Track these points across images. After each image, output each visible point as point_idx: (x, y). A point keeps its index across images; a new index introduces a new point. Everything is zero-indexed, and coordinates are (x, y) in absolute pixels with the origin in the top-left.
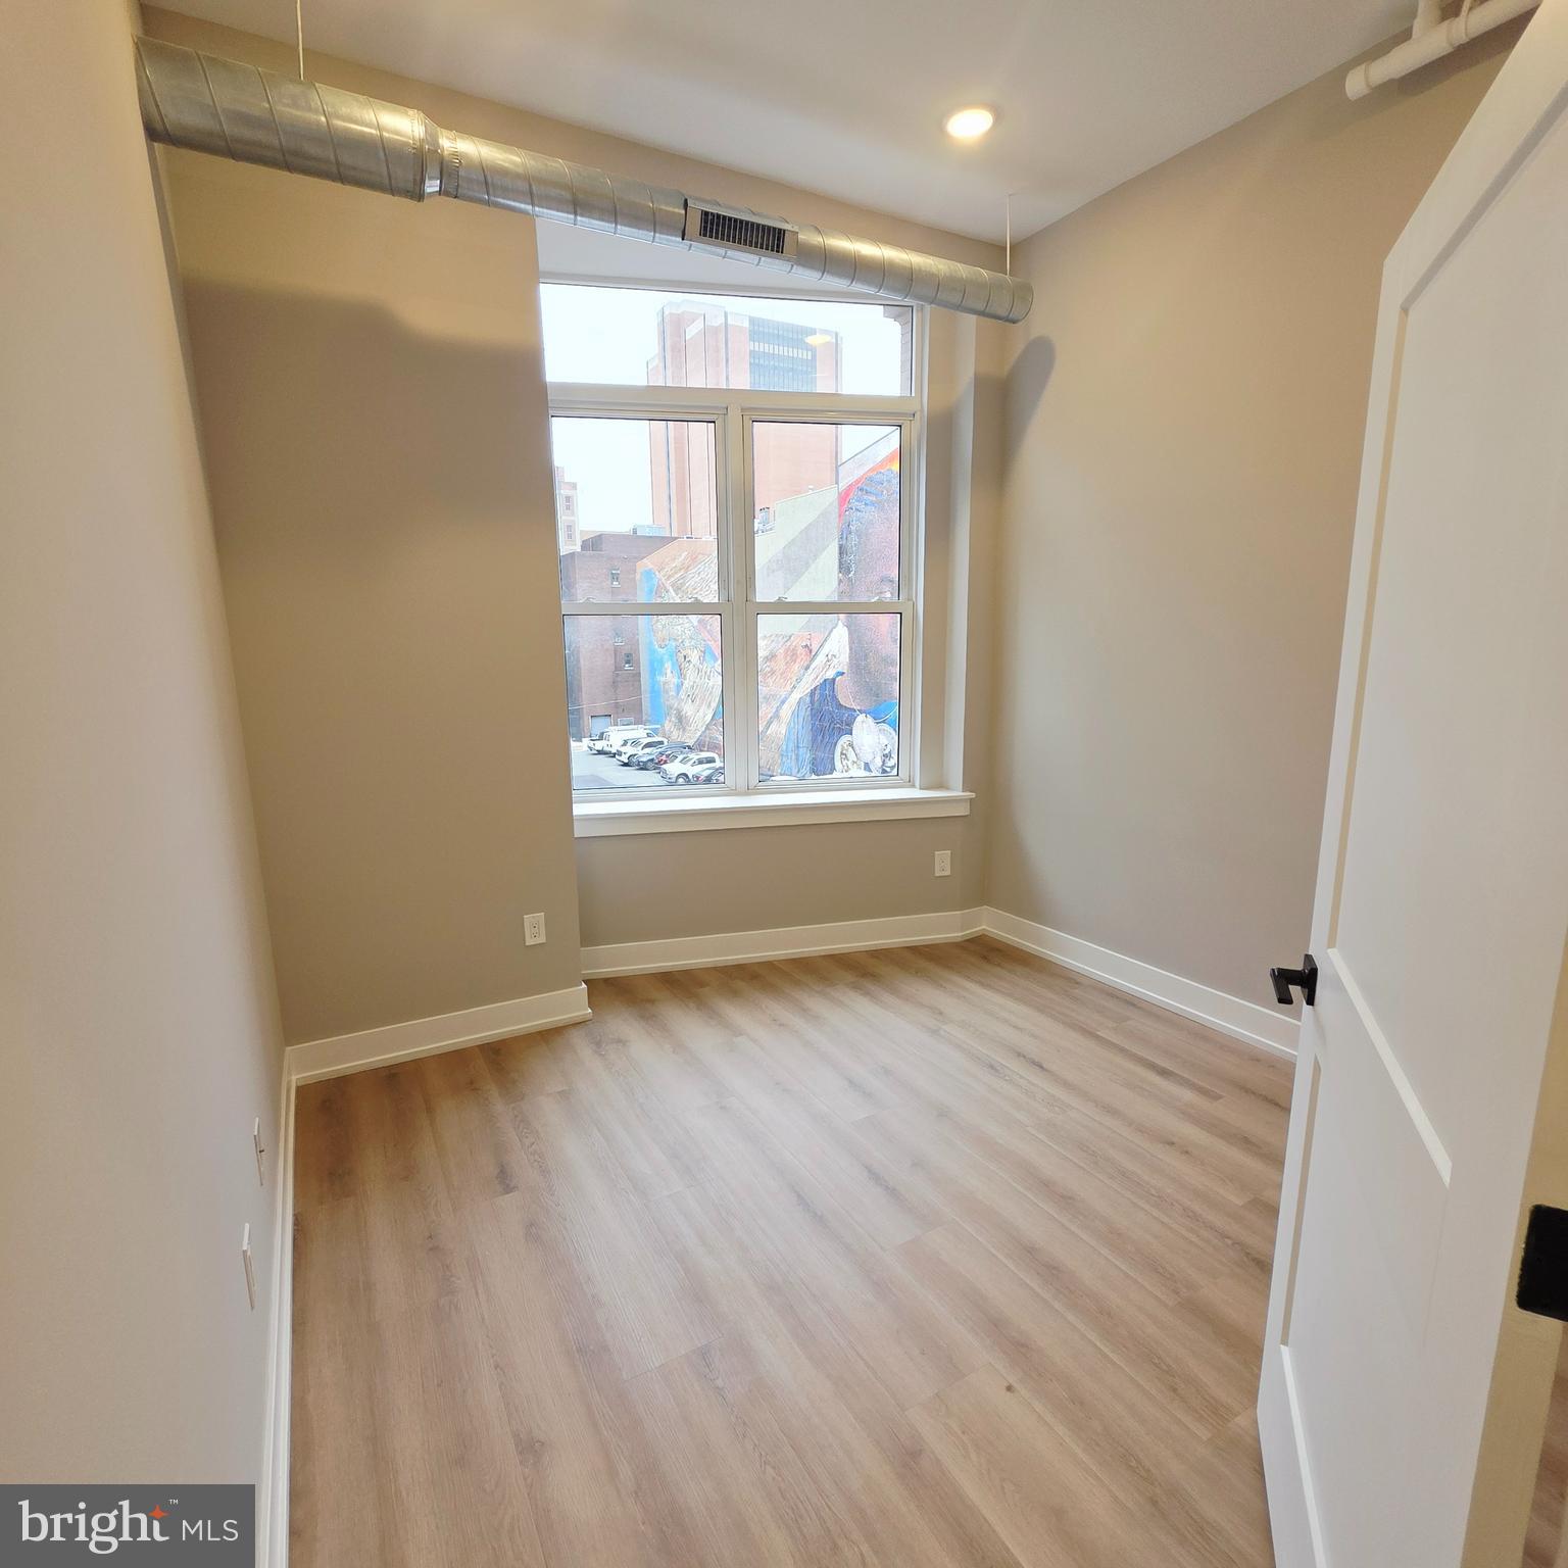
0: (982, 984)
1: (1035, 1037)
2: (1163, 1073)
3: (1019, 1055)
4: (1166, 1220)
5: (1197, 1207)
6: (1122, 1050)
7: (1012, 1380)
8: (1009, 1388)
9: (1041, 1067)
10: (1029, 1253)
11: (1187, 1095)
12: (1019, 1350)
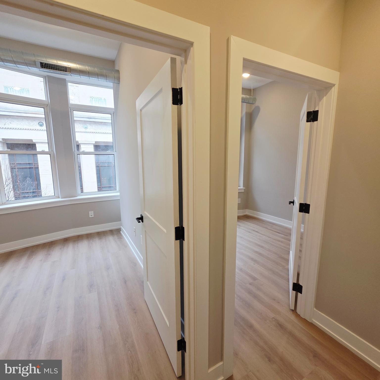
0: (247, 222)
1: (256, 228)
2: (279, 233)
3: (254, 231)
4: (277, 249)
5: (283, 248)
6: (272, 230)
7: (254, 263)
8: (254, 264)
9: (258, 232)
10: (256, 252)
11: (283, 236)
12: (255, 261)
